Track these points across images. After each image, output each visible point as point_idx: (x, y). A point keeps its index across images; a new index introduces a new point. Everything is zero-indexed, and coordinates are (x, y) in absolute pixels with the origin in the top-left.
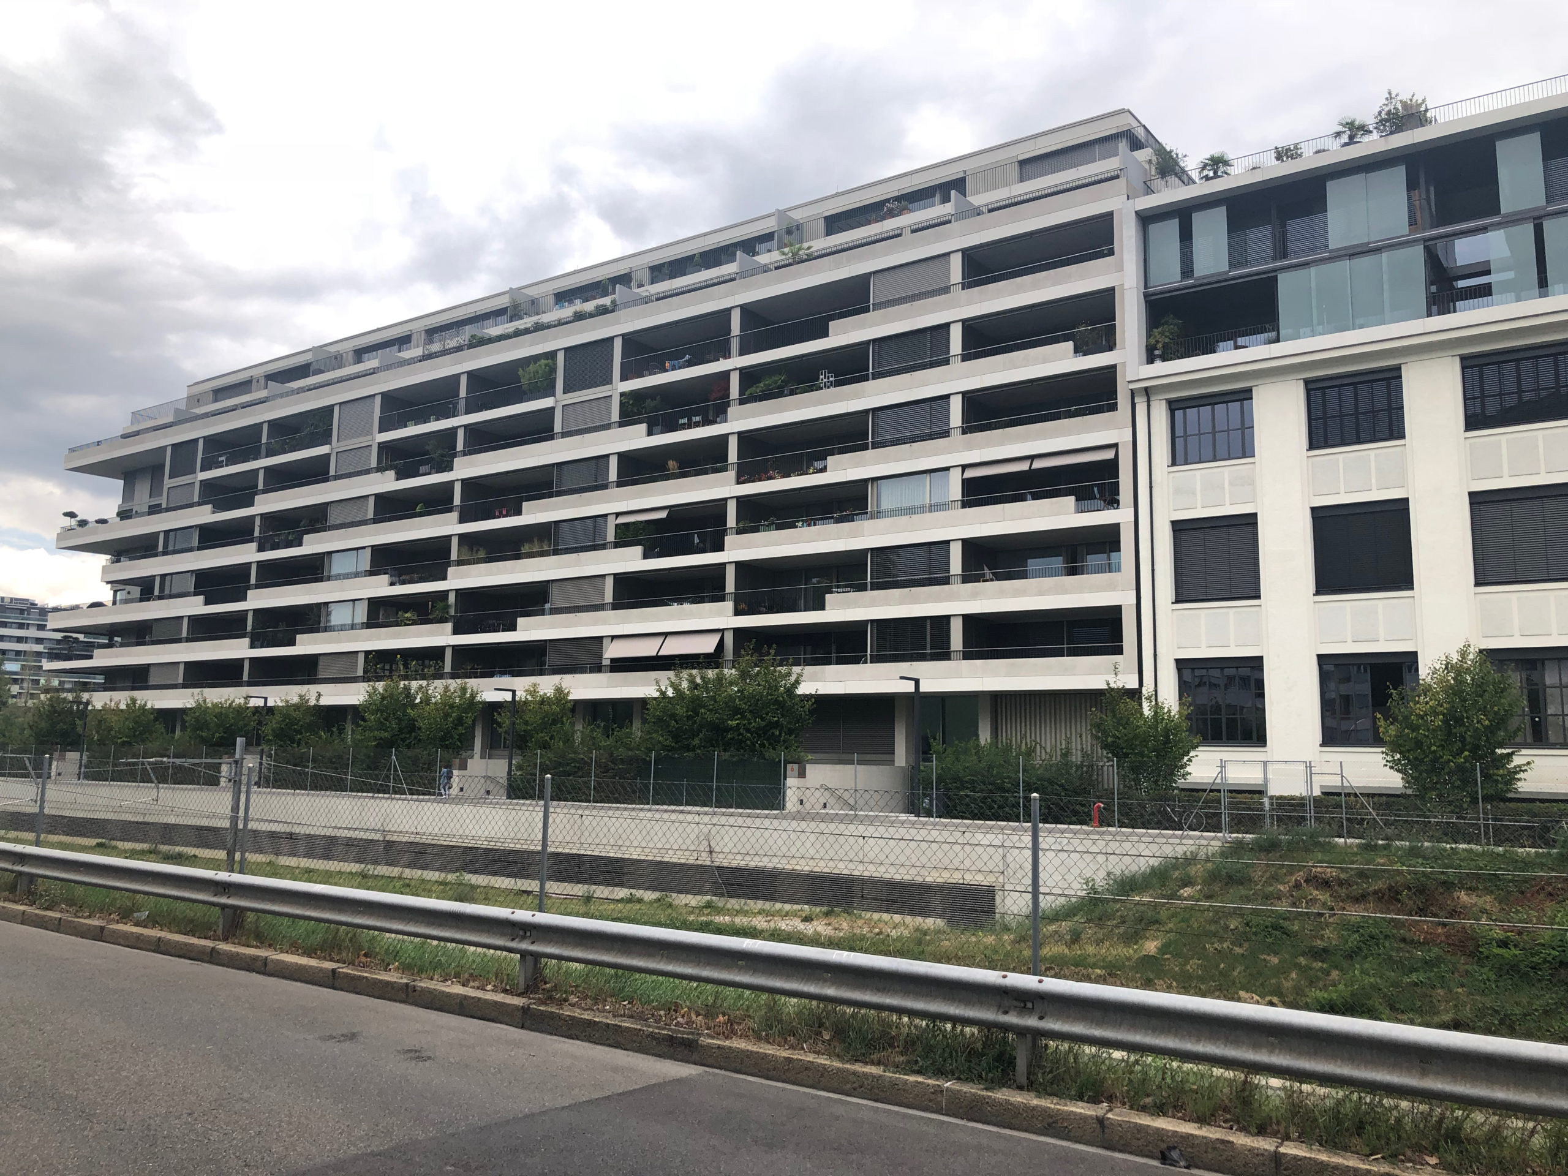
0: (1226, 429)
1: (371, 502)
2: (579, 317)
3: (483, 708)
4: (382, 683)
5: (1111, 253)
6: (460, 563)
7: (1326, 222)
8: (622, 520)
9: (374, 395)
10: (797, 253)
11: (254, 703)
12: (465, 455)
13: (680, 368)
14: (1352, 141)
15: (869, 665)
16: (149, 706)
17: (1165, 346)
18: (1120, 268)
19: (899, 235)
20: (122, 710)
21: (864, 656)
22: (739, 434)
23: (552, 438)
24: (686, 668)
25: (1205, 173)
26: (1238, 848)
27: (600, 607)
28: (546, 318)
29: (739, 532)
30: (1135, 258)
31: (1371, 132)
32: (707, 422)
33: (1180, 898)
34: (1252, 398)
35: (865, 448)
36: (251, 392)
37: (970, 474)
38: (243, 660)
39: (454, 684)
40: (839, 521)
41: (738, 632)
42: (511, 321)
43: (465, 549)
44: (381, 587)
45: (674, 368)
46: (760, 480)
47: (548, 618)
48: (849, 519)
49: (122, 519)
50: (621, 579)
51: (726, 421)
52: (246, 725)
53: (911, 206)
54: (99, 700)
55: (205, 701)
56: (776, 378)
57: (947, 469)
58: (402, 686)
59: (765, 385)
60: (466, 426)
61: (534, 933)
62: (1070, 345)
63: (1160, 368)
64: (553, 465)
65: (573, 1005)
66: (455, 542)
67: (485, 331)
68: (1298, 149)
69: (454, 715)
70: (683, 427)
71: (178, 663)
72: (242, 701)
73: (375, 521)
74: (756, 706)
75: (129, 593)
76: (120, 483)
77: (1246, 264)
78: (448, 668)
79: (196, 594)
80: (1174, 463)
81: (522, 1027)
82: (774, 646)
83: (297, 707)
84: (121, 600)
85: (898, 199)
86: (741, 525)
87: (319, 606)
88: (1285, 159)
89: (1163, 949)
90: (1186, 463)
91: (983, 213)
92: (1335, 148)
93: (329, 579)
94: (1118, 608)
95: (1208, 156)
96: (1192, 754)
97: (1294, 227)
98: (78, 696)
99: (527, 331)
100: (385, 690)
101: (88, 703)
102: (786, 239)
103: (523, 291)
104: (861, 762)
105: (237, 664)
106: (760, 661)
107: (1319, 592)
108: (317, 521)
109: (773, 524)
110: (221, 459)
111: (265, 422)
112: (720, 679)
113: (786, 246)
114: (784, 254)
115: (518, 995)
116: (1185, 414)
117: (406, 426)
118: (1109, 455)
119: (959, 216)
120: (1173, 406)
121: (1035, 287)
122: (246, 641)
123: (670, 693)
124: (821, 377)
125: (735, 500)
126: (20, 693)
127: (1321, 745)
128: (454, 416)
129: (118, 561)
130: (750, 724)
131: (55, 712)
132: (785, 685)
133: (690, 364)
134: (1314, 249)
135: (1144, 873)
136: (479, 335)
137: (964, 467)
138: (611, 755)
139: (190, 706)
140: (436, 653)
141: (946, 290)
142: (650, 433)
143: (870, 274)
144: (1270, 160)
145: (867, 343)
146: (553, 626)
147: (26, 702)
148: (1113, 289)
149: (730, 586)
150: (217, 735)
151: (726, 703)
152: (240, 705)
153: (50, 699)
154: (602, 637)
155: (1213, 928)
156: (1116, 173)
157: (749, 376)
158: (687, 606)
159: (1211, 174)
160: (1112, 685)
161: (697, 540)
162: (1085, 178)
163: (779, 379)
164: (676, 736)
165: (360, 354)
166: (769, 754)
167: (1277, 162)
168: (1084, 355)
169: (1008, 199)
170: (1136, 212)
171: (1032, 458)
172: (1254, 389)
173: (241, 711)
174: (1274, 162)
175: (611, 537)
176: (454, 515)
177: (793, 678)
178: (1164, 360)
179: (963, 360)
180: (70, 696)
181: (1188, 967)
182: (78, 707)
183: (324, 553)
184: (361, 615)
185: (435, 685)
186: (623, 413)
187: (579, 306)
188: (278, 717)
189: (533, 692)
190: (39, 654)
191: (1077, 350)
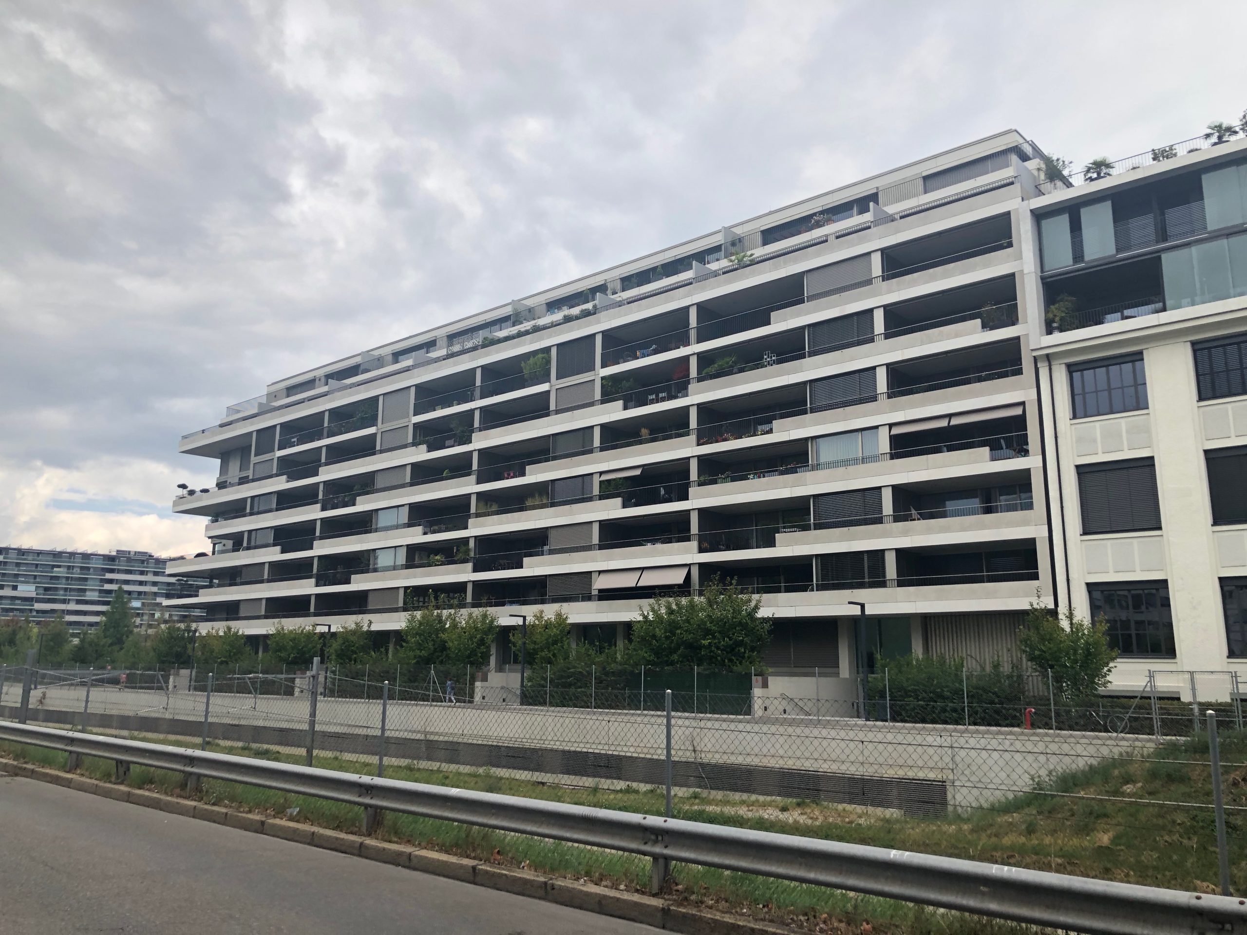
0: (1120, 386)
1: (409, 469)
2: (568, 319)
3: (499, 631)
4: (419, 612)
5: (1010, 245)
6: (478, 515)
7: (1203, 209)
8: (605, 477)
9: (409, 387)
10: (742, 260)
11: (320, 629)
12: (480, 431)
13: (648, 356)
14: (1220, 140)
15: (815, 592)
16: (240, 633)
17: (1062, 319)
18: (1019, 257)
19: (826, 241)
20: (221, 636)
21: (810, 585)
22: (698, 405)
23: (548, 415)
24: (664, 596)
25: (1089, 175)
26: (1172, 750)
27: (589, 548)
28: (541, 322)
29: (700, 484)
30: (1031, 248)
31: (1236, 132)
32: (671, 397)
33: (1123, 794)
34: (1142, 359)
35: (805, 412)
36: (314, 388)
37: (896, 431)
38: (310, 595)
39: (477, 612)
40: (782, 473)
41: (701, 565)
42: (514, 326)
43: (481, 504)
44: (417, 536)
45: (644, 356)
46: (717, 441)
47: (546, 558)
48: (794, 471)
49: (220, 488)
50: (605, 525)
51: (687, 396)
52: (314, 647)
53: (834, 218)
54: (204, 629)
55: (283, 629)
56: (728, 360)
57: (877, 427)
58: (435, 614)
59: (719, 366)
60: (481, 408)
61: (666, 838)
62: (978, 322)
63: (1058, 337)
64: (549, 436)
65: (711, 907)
66: (474, 499)
67: (495, 334)
68: (1172, 150)
69: (478, 636)
70: (652, 402)
71: (261, 599)
72: (311, 628)
73: (412, 484)
74: (726, 627)
75: (224, 545)
76: (218, 462)
77: (1128, 248)
78: (469, 599)
79: (274, 545)
80: (1075, 417)
81: (664, 928)
82: (736, 578)
83: (353, 633)
84: (218, 551)
85: (822, 212)
86: (702, 479)
87: (369, 552)
88: (1161, 159)
89: (1115, 840)
90: (1086, 416)
91: (897, 220)
92: (1206, 147)
93: (376, 530)
94: (1033, 541)
95: (1092, 161)
96: (1111, 665)
97: (1173, 215)
98: (189, 626)
99: (527, 333)
100: (423, 617)
101: (195, 631)
102: (733, 250)
103: (522, 302)
104: (821, 675)
105: (306, 599)
106: (725, 590)
107: (1215, 523)
108: (366, 485)
109: (728, 477)
110: (293, 440)
111: (327, 410)
112: (692, 605)
113: (732, 254)
114: (731, 261)
115: (654, 895)
116: (1082, 376)
117: (435, 410)
118: (1018, 411)
119: (877, 222)
120: (1071, 369)
121: (945, 276)
122: (313, 581)
123: (651, 617)
124: (765, 357)
125: (696, 458)
126: (141, 624)
127: (1228, 657)
128: (472, 401)
129: (217, 521)
130: (720, 642)
131: (172, 637)
132: (746, 610)
133: (656, 352)
134: (1192, 232)
135: (1083, 772)
136: (490, 336)
137: (891, 426)
138: (604, 668)
139: (272, 633)
140: (460, 587)
141: (869, 282)
142: (626, 408)
143: (804, 273)
144: (1148, 160)
145: (803, 328)
146: (552, 564)
147: (146, 631)
148: (1013, 275)
149: (694, 528)
150: (292, 655)
151: (699, 625)
152: (309, 633)
153: (169, 628)
154: (591, 572)
155: (1161, 822)
156: (1011, 180)
157: (704, 359)
158: (659, 546)
159: (1095, 175)
160: (1035, 606)
161: (662, 492)
162: (981, 186)
163: (730, 360)
164: (657, 653)
165: (397, 356)
166: (738, 668)
167: (1155, 162)
168: (990, 330)
169: (916, 207)
170: (1031, 211)
171: (950, 416)
172: (1145, 352)
173: (310, 635)
174: (1152, 162)
175: (596, 491)
176: (473, 478)
177: (753, 604)
178: (1061, 331)
179: (886, 338)
180: (182, 626)
181: (1143, 858)
182: (188, 633)
183: (372, 511)
184: (402, 559)
185: (460, 613)
186: (604, 394)
187: (566, 311)
188: (340, 641)
189: (539, 617)
190: (155, 594)
191: (984, 326)
